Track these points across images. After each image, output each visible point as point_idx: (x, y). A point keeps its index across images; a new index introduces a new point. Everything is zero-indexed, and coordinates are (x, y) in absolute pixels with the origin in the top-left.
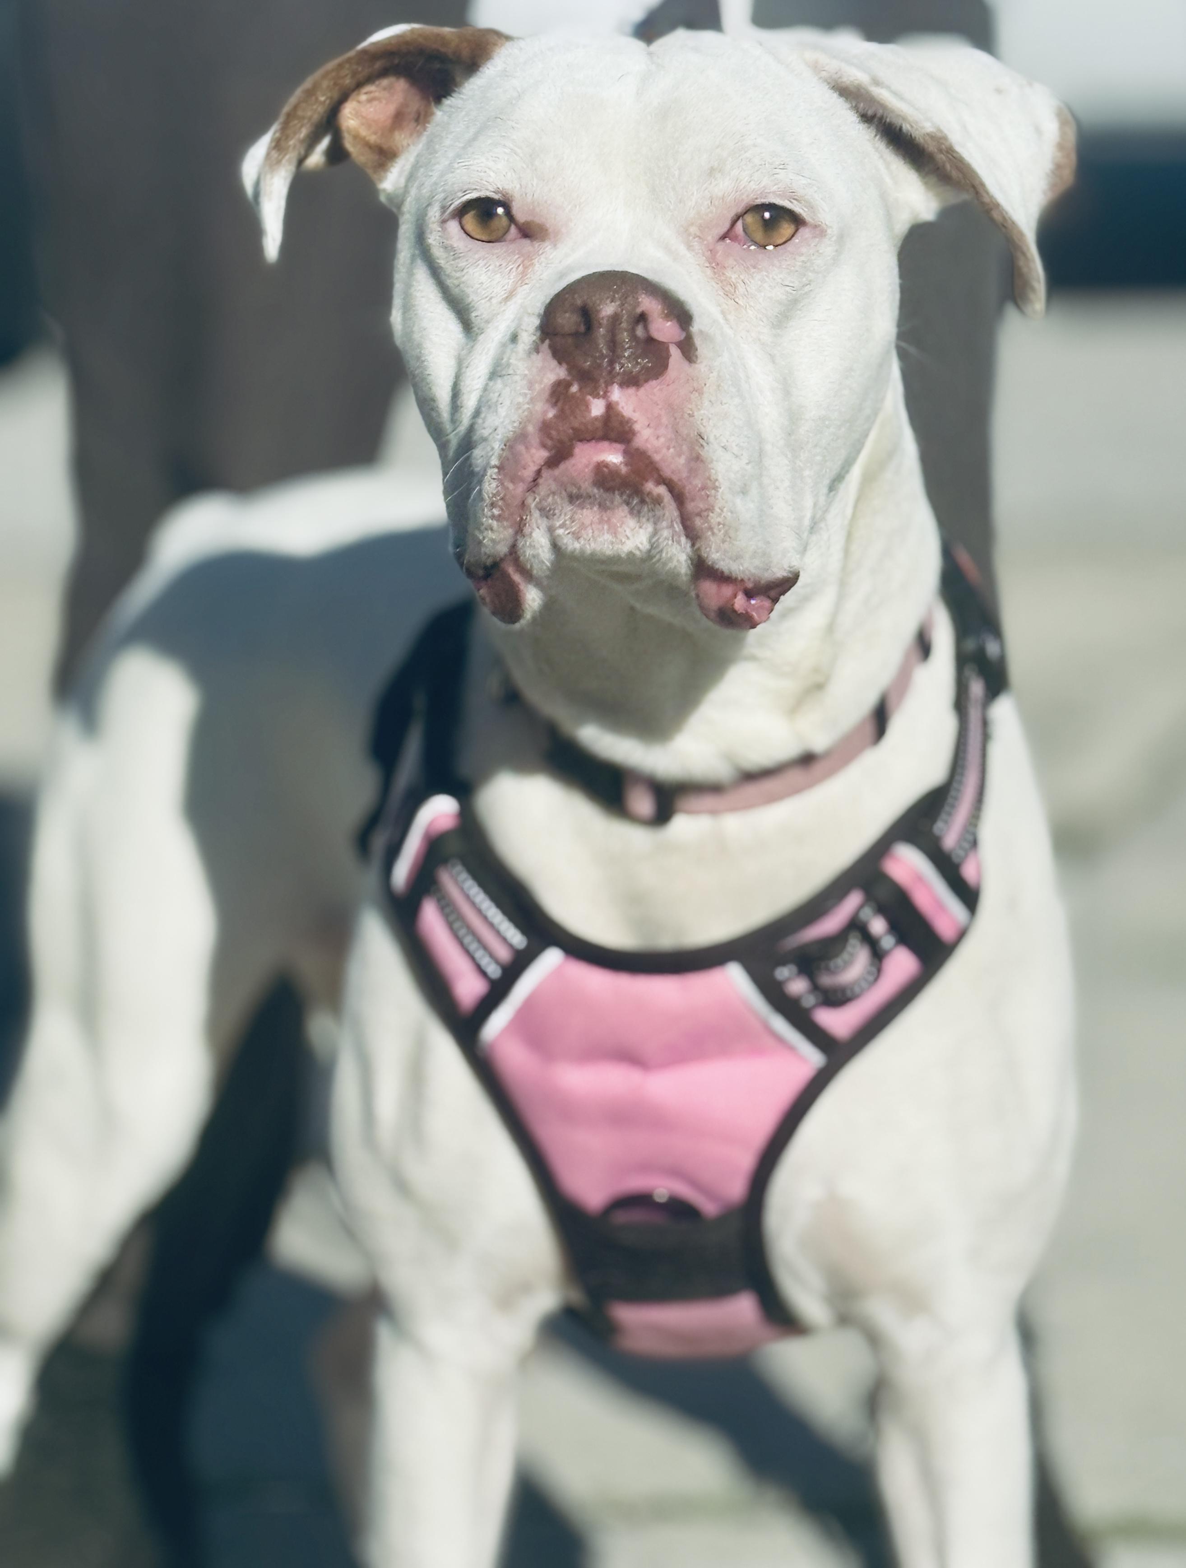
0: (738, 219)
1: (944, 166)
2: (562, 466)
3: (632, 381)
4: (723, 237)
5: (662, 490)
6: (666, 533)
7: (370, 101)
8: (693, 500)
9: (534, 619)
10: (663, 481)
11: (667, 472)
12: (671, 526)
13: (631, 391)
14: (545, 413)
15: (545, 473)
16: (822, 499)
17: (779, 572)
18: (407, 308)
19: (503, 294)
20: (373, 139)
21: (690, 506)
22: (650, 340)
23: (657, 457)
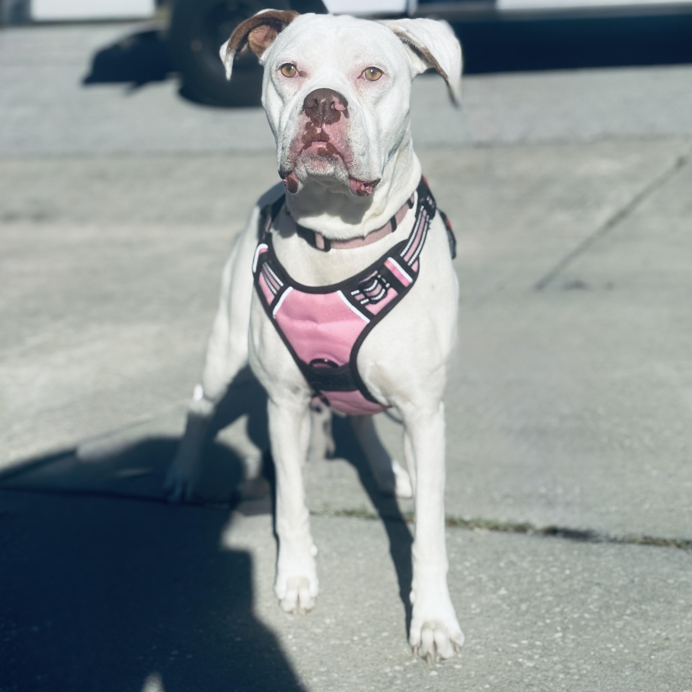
0: (363, 72)
1: (427, 58)
2: (308, 149)
3: (329, 123)
4: (359, 77)
5: (338, 156)
6: (339, 168)
7: (257, 32)
8: (347, 158)
9: (300, 191)
10: (338, 153)
11: (339, 151)
12: (340, 167)
13: (329, 125)
14: (303, 133)
15: (303, 151)
16: (387, 159)
17: (374, 179)
18: (266, 96)
19: (293, 94)
20: (259, 44)
21: (346, 160)
22: (335, 110)
23: (336, 146)
